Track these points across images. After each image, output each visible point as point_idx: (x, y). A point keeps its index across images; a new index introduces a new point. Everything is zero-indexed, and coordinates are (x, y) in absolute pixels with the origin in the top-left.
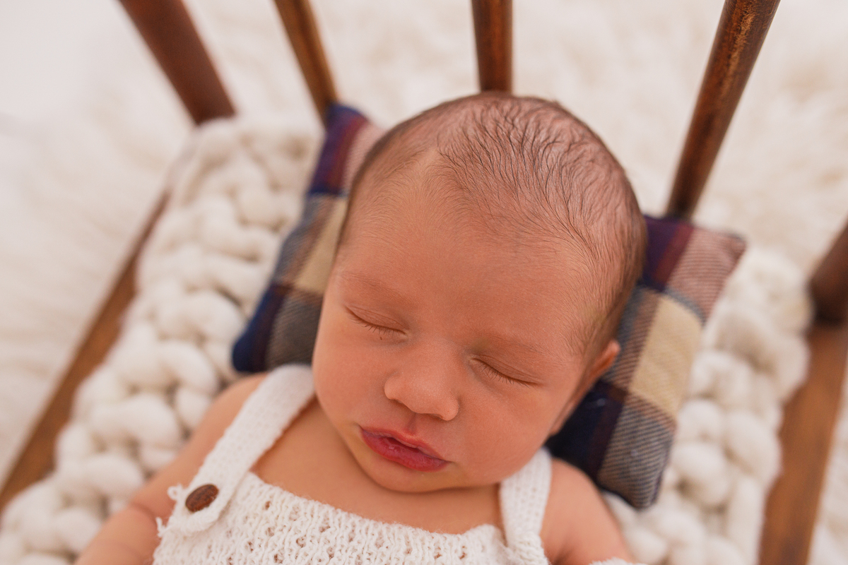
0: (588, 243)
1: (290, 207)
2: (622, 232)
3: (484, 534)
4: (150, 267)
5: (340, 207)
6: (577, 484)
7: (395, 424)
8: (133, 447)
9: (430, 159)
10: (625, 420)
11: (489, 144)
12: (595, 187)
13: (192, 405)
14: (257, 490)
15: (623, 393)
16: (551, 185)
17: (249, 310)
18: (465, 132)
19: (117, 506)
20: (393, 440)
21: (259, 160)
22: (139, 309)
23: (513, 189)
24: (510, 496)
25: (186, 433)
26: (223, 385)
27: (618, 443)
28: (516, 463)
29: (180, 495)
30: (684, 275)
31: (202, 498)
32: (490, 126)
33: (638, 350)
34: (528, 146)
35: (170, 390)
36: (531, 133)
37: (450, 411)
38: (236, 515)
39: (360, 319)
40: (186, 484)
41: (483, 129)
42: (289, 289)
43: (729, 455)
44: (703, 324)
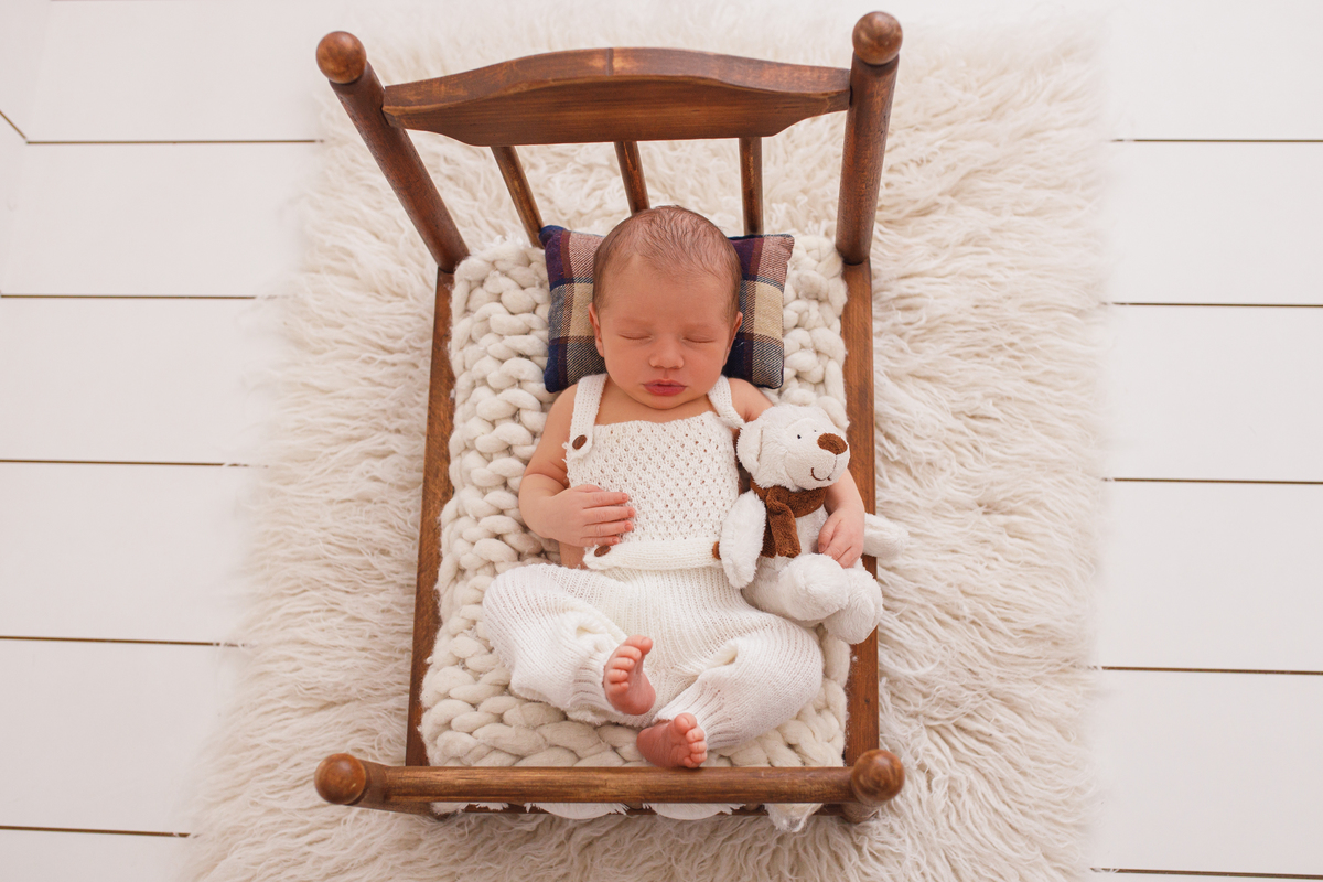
0: (714, 274)
1: (539, 294)
3: (708, 416)
4: (456, 356)
5: (585, 286)
6: (744, 387)
7: (659, 377)
9: (637, 259)
10: (756, 348)
11: (660, 244)
13: (533, 418)
14: (604, 430)
15: (752, 335)
16: (692, 254)
17: (544, 361)
19: (514, 483)
20: (659, 385)
21: (505, 274)
22: (462, 382)
23: (677, 262)
24: (714, 398)
25: (534, 435)
27: (756, 361)
28: (712, 383)
29: (568, 446)
30: (764, 267)
31: (579, 443)
32: (656, 235)
33: (752, 313)
34: (676, 240)
35: (515, 415)
37: (681, 363)
38: (600, 443)
39: (629, 338)
40: (568, 441)
42: (567, 338)
43: (818, 352)
44: (782, 290)
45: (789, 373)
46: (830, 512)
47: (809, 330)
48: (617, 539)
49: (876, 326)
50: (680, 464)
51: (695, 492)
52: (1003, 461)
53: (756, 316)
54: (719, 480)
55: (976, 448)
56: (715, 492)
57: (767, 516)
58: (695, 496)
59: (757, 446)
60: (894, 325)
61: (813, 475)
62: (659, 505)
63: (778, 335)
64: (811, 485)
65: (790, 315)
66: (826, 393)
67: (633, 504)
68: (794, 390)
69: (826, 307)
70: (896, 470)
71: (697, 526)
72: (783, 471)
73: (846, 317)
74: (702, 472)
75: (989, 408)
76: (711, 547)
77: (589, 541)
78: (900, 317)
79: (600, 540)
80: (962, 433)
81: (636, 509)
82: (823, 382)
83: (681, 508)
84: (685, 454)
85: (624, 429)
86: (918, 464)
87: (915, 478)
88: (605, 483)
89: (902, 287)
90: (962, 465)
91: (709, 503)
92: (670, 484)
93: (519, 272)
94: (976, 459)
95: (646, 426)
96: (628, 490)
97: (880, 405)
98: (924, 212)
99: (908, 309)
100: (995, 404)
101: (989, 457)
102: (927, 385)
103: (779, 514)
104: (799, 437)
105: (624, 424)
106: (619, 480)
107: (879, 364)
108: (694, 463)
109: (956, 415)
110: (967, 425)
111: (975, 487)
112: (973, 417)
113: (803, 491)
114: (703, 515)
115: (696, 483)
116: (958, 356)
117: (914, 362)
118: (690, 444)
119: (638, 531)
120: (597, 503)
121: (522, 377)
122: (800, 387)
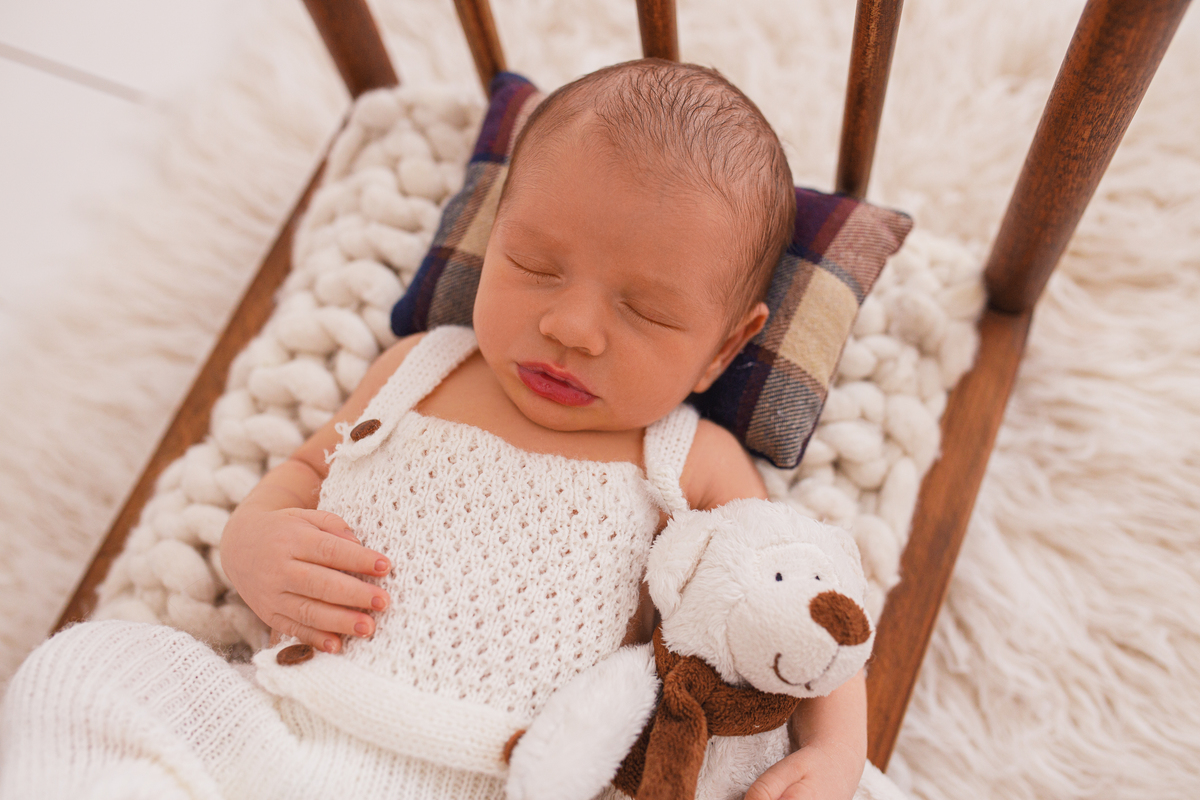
0: (729, 199)
1: (453, 178)
2: (765, 193)
5: (504, 171)
8: (292, 407)
9: (588, 117)
10: (772, 380)
12: (740, 148)
13: (351, 368)
14: (417, 423)
15: (773, 356)
16: (697, 145)
17: (408, 279)
18: (621, 94)
20: (545, 374)
21: (421, 130)
23: (660, 146)
24: (652, 442)
26: (382, 349)
27: (764, 404)
29: (346, 429)
30: (841, 247)
31: (365, 431)
32: (644, 90)
33: (788, 316)
34: (677, 109)
35: (329, 356)
36: (682, 96)
37: (597, 346)
38: (396, 444)
39: (519, 266)
40: (353, 421)
41: (638, 92)
42: (451, 251)
43: (888, 437)
44: (861, 301)
45: (818, 450)
46: (795, 744)
47: (887, 393)
48: (334, 644)
49: (1004, 435)
50: (520, 542)
51: (525, 608)
52: (1152, 746)
53: (794, 325)
54: (589, 603)
55: (1109, 702)
56: (568, 625)
57: (654, 714)
58: (521, 618)
59: (688, 564)
60: (1035, 444)
61: (776, 669)
62: (439, 609)
63: (823, 374)
64: (768, 684)
65: (860, 355)
66: (877, 511)
67: (393, 588)
68: (822, 486)
69: (930, 366)
70: (955, 688)
71: (497, 680)
72: (719, 635)
73: (960, 394)
74: (558, 575)
75: (1157, 643)
76: (505, 737)
77: (286, 625)
78: (1049, 434)
79: (305, 632)
80: (1093, 668)
81: (395, 598)
82: (877, 490)
83: (482, 630)
84: (539, 527)
85: (447, 432)
86: (997, 692)
87: (984, 717)
88: (368, 525)
89: (1070, 388)
90: (1075, 722)
91: (546, 642)
92: (481, 575)
93: (443, 133)
94: (1104, 722)
95: (489, 445)
96: (396, 556)
97: (965, 567)
98: (1146, 284)
99: (1066, 425)
100: (1171, 640)
101: (1129, 731)
102: (1057, 561)
103: (678, 719)
104: (779, 577)
105: (449, 425)
106: (392, 527)
107: (988, 500)
108: (550, 551)
109: (1094, 632)
110: (1108, 659)
111: (1085, 773)
112: (1123, 647)
113: (747, 689)
114: (522, 663)
115: (536, 593)
116: (1129, 532)
117: (1047, 515)
118: (558, 510)
119: (379, 641)
120: (321, 558)
121: (367, 296)
122: (835, 484)
